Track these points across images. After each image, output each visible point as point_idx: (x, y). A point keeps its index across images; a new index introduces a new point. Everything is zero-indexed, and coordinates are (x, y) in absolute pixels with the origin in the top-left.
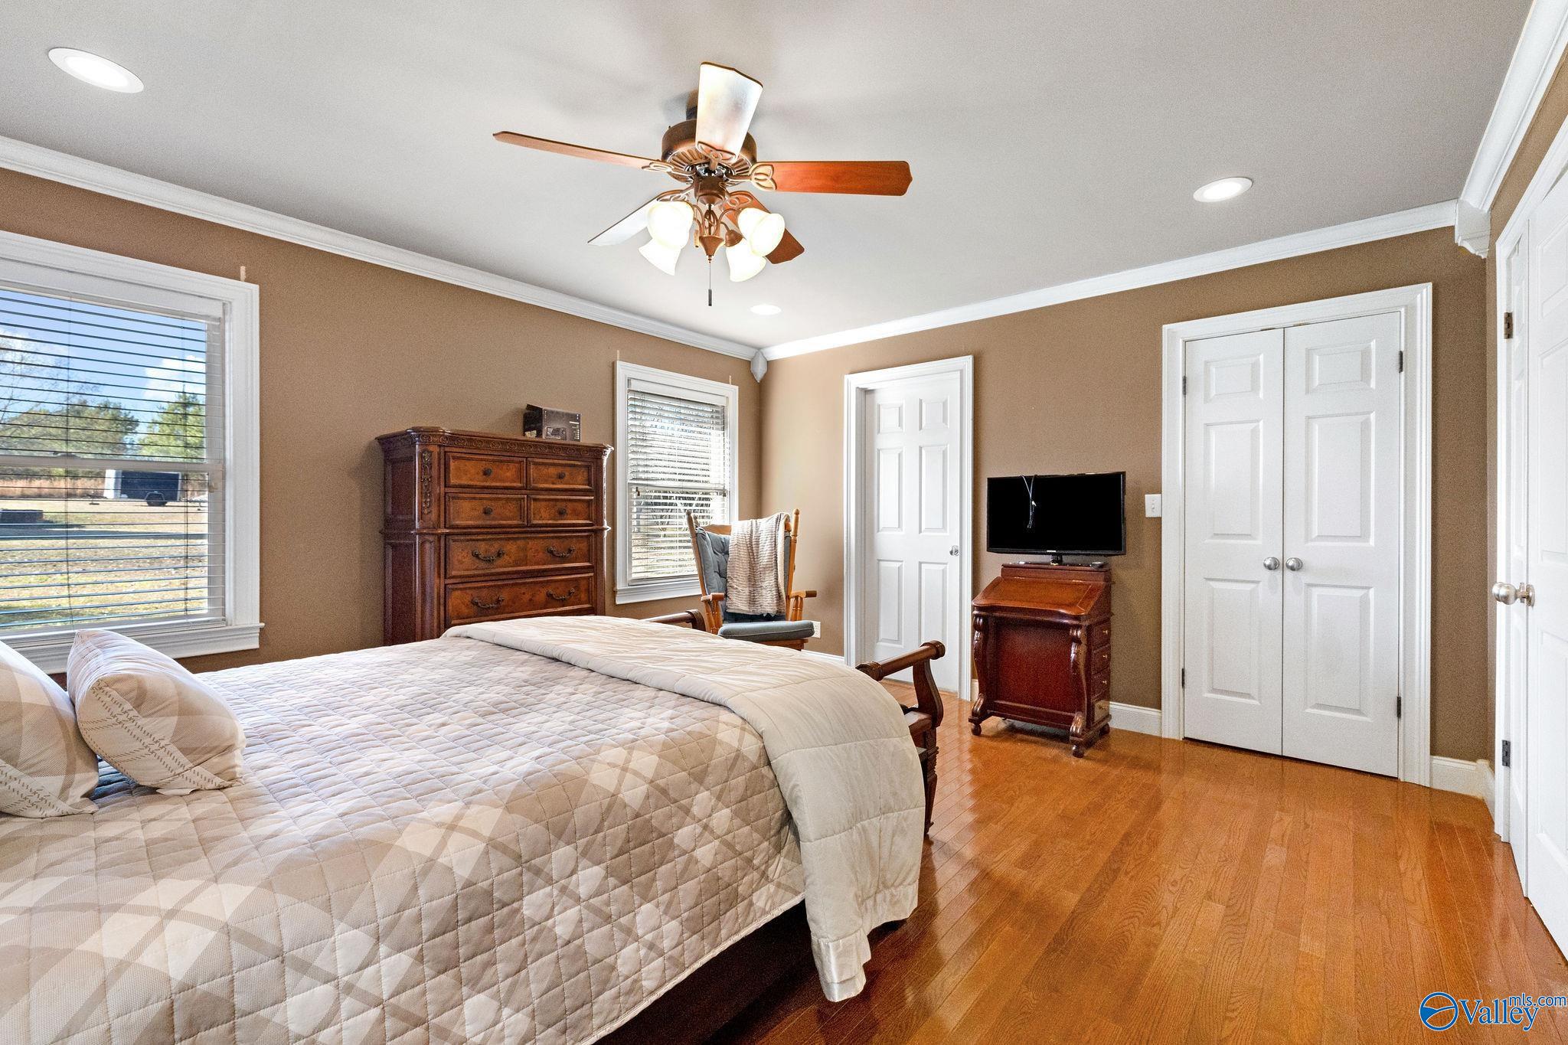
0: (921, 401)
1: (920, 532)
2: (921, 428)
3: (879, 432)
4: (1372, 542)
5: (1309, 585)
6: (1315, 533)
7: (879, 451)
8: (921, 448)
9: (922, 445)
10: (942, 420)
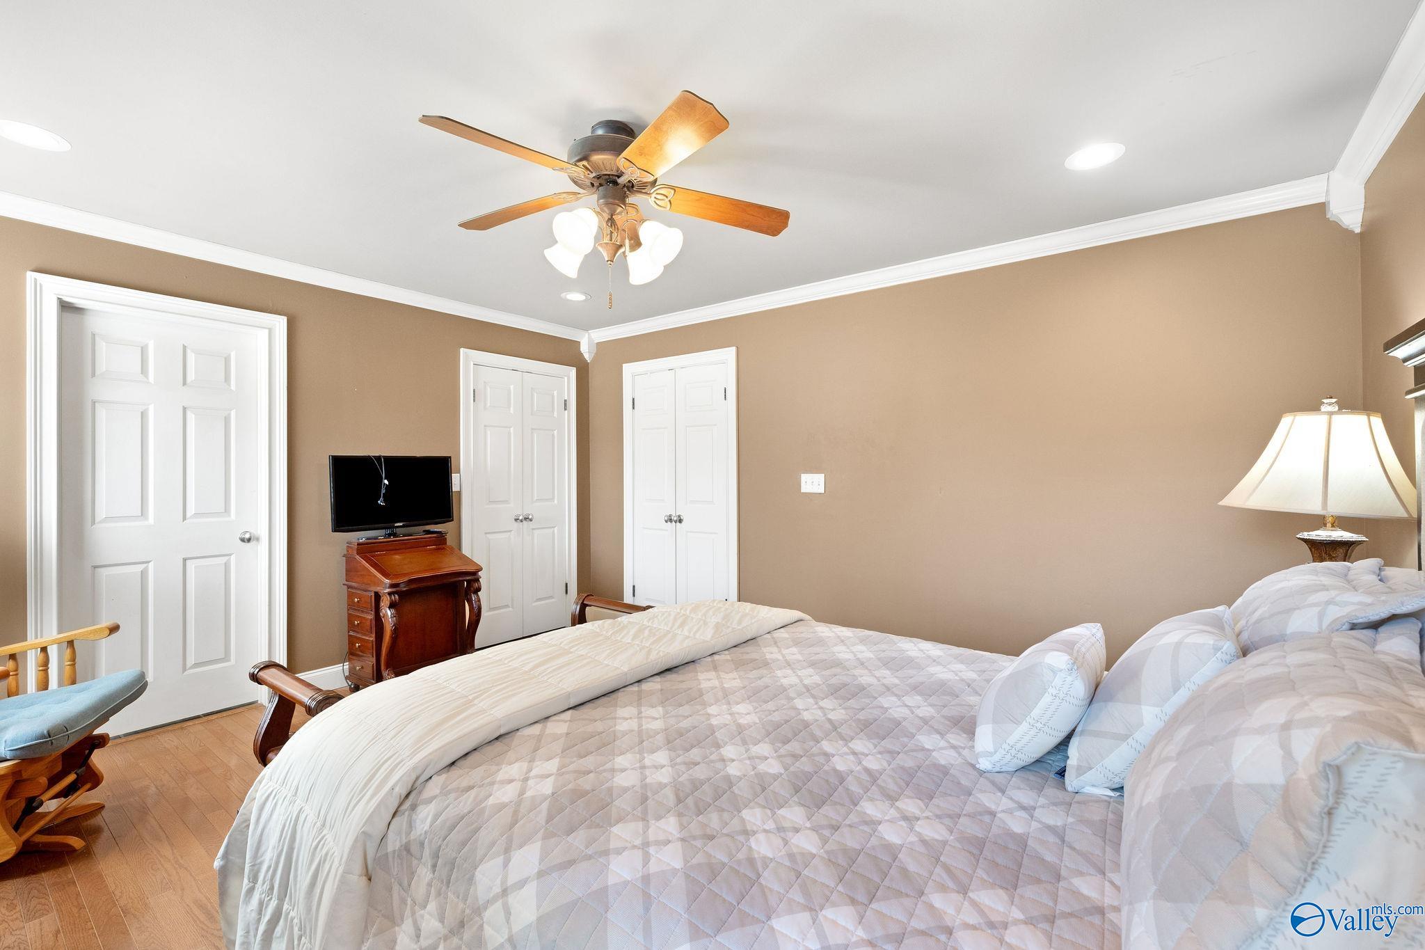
0: (185, 347)
1: (184, 518)
2: (184, 383)
3: (93, 375)
4: (556, 502)
5: (533, 529)
6: (535, 498)
7: (94, 403)
8: (185, 409)
9: (186, 405)
10: (223, 380)
